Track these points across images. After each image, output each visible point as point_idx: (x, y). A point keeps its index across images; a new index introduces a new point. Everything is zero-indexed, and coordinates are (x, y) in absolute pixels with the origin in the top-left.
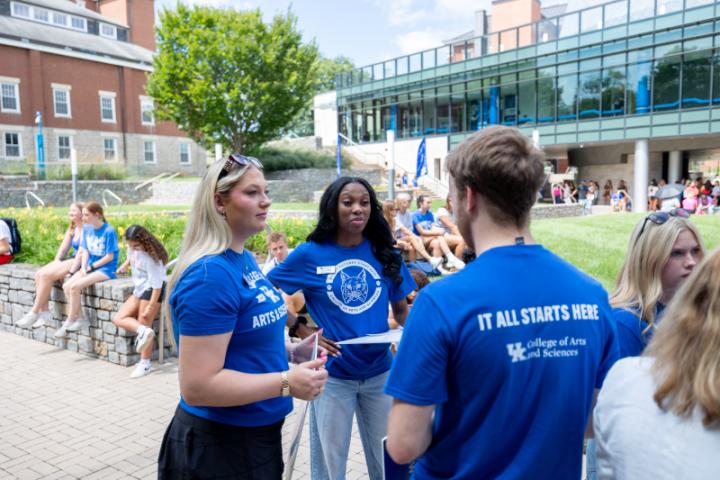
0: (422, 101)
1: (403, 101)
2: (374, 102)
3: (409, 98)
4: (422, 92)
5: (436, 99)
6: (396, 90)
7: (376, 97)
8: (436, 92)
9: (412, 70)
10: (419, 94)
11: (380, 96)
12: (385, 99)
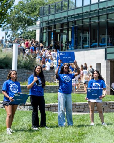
0: (90, 24)
1: (79, 24)
2: (62, 25)
3: (83, 22)
4: (90, 19)
5: (99, 23)
6: (75, 18)
7: (63, 22)
8: (99, 19)
9: (85, 5)
10: (88, 20)
11: (65, 21)
12: (68, 23)
